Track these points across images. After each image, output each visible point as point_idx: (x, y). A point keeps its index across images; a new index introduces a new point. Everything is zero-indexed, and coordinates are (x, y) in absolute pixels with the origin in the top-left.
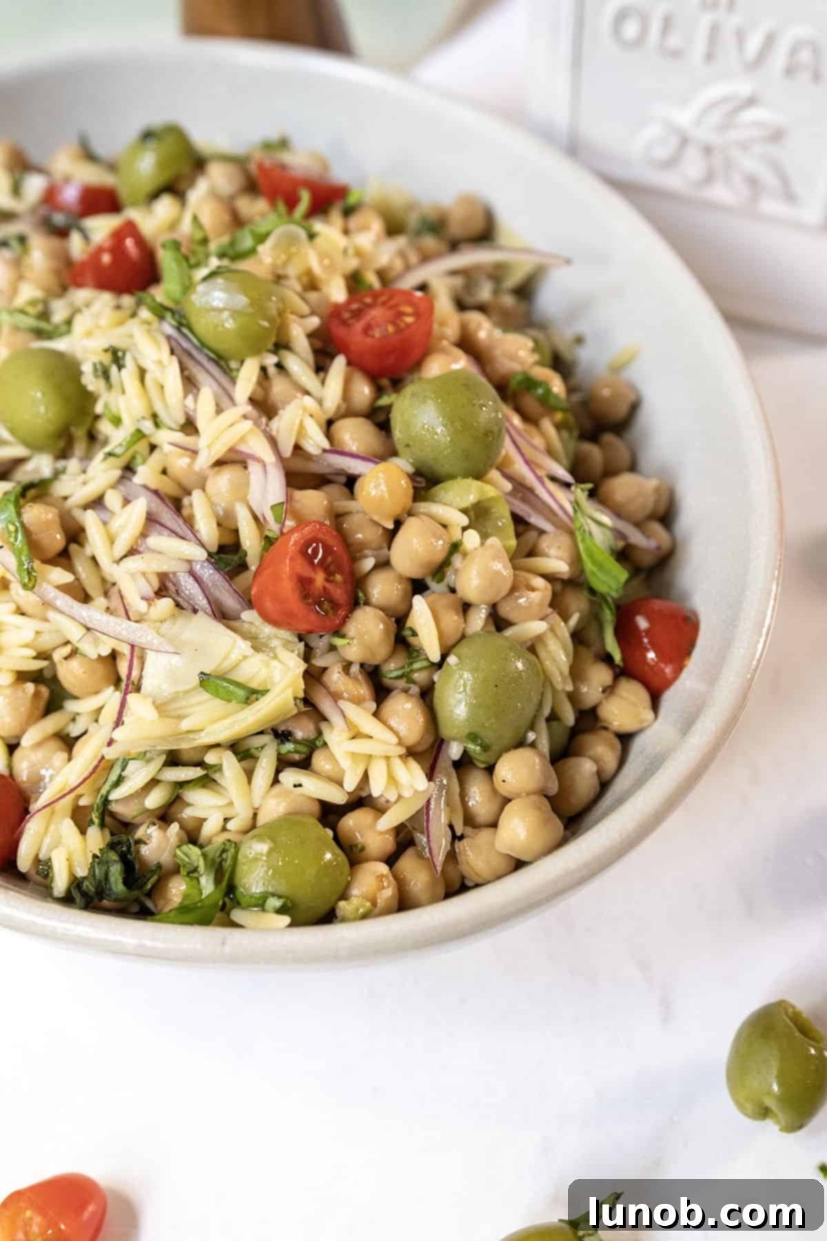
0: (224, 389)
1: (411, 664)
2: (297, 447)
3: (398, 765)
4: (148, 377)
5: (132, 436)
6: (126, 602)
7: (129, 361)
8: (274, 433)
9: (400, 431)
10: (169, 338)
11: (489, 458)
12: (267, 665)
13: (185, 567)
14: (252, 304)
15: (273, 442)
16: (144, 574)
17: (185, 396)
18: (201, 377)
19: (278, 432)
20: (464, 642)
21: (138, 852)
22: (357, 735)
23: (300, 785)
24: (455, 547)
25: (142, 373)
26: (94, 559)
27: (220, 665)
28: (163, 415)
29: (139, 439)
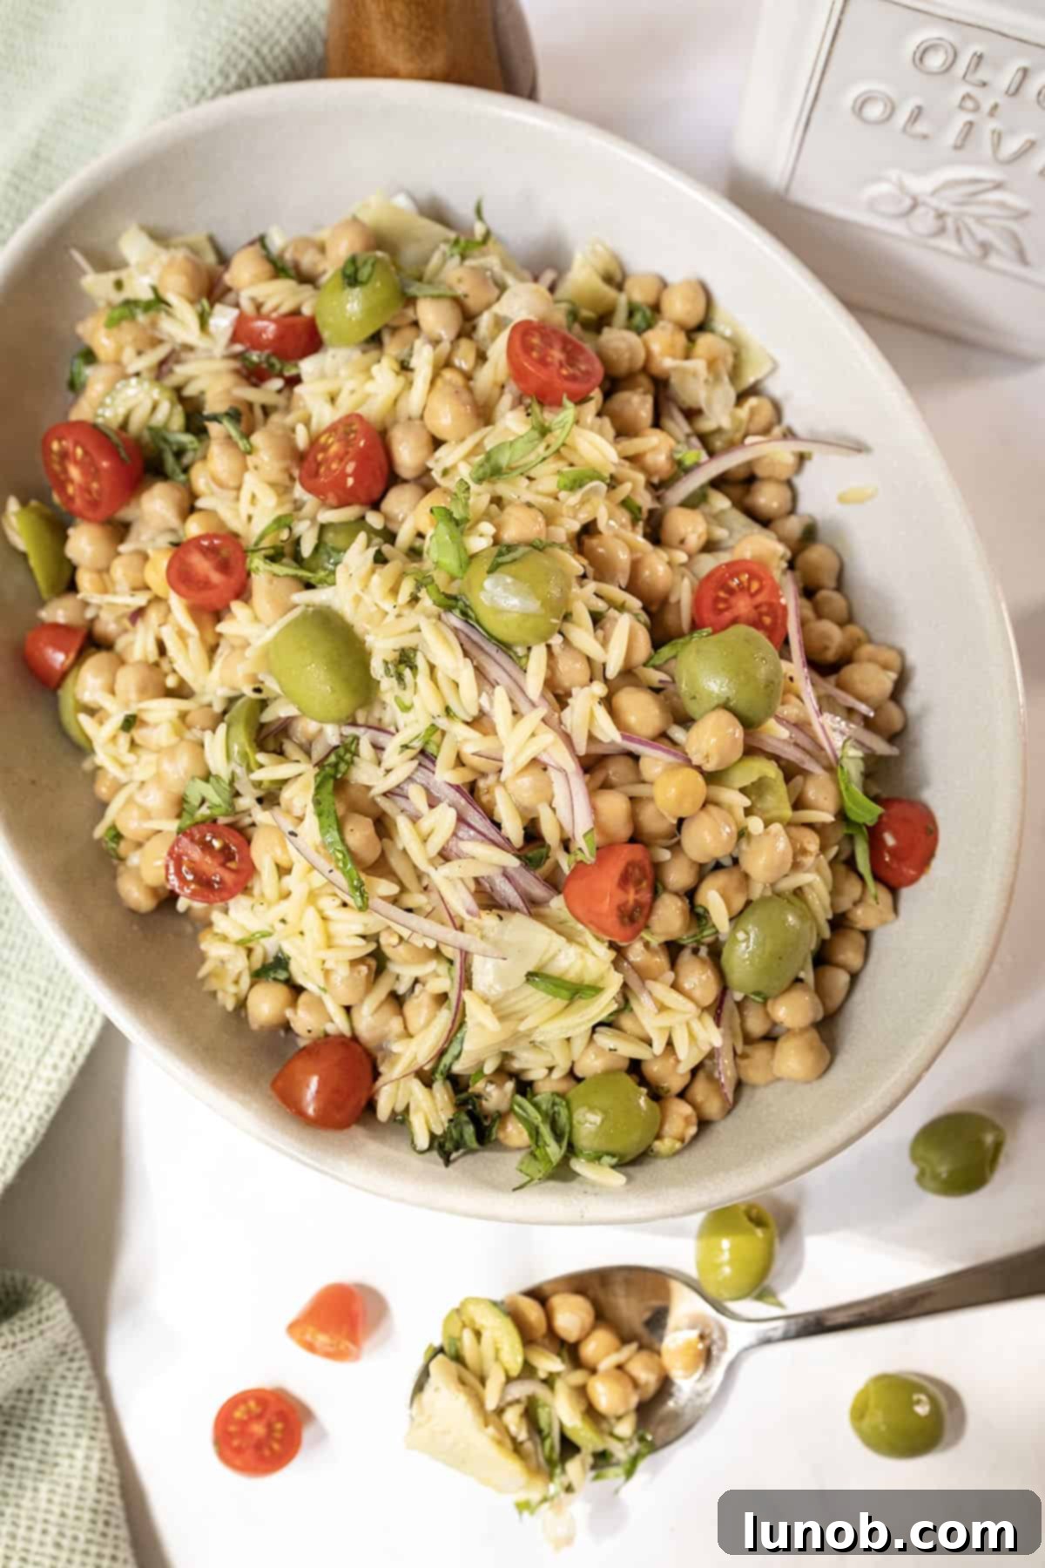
0: (515, 682)
1: (702, 931)
2: (591, 738)
3: (696, 1025)
4: (440, 675)
5: (427, 730)
6: (448, 906)
7: (420, 662)
8: (569, 731)
9: (686, 685)
10: (456, 631)
11: (770, 707)
12: (582, 957)
13: (499, 871)
14: (543, 605)
15: (568, 739)
16: (462, 880)
17: (480, 695)
18: (494, 672)
19: (572, 730)
20: (749, 909)
21: (481, 1105)
22: (662, 1008)
23: (615, 1050)
24: (742, 834)
25: (432, 668)
26: (404, 851)
27: (540, 960)
28: (455, 707)
29: (434, 732)
